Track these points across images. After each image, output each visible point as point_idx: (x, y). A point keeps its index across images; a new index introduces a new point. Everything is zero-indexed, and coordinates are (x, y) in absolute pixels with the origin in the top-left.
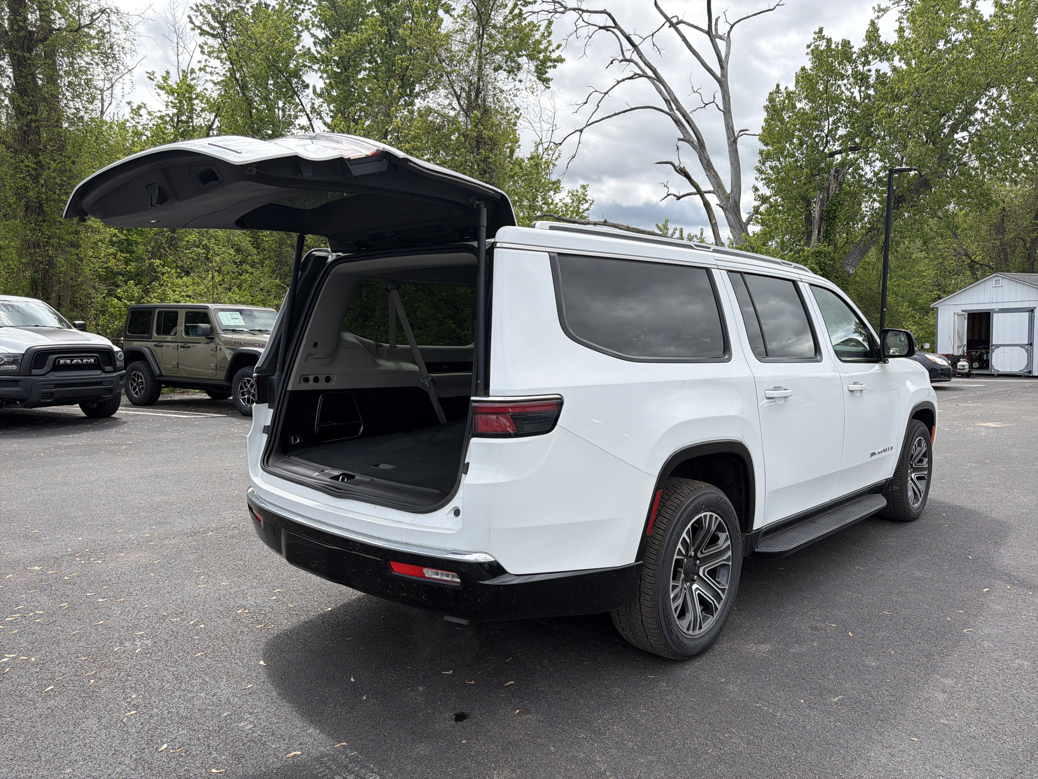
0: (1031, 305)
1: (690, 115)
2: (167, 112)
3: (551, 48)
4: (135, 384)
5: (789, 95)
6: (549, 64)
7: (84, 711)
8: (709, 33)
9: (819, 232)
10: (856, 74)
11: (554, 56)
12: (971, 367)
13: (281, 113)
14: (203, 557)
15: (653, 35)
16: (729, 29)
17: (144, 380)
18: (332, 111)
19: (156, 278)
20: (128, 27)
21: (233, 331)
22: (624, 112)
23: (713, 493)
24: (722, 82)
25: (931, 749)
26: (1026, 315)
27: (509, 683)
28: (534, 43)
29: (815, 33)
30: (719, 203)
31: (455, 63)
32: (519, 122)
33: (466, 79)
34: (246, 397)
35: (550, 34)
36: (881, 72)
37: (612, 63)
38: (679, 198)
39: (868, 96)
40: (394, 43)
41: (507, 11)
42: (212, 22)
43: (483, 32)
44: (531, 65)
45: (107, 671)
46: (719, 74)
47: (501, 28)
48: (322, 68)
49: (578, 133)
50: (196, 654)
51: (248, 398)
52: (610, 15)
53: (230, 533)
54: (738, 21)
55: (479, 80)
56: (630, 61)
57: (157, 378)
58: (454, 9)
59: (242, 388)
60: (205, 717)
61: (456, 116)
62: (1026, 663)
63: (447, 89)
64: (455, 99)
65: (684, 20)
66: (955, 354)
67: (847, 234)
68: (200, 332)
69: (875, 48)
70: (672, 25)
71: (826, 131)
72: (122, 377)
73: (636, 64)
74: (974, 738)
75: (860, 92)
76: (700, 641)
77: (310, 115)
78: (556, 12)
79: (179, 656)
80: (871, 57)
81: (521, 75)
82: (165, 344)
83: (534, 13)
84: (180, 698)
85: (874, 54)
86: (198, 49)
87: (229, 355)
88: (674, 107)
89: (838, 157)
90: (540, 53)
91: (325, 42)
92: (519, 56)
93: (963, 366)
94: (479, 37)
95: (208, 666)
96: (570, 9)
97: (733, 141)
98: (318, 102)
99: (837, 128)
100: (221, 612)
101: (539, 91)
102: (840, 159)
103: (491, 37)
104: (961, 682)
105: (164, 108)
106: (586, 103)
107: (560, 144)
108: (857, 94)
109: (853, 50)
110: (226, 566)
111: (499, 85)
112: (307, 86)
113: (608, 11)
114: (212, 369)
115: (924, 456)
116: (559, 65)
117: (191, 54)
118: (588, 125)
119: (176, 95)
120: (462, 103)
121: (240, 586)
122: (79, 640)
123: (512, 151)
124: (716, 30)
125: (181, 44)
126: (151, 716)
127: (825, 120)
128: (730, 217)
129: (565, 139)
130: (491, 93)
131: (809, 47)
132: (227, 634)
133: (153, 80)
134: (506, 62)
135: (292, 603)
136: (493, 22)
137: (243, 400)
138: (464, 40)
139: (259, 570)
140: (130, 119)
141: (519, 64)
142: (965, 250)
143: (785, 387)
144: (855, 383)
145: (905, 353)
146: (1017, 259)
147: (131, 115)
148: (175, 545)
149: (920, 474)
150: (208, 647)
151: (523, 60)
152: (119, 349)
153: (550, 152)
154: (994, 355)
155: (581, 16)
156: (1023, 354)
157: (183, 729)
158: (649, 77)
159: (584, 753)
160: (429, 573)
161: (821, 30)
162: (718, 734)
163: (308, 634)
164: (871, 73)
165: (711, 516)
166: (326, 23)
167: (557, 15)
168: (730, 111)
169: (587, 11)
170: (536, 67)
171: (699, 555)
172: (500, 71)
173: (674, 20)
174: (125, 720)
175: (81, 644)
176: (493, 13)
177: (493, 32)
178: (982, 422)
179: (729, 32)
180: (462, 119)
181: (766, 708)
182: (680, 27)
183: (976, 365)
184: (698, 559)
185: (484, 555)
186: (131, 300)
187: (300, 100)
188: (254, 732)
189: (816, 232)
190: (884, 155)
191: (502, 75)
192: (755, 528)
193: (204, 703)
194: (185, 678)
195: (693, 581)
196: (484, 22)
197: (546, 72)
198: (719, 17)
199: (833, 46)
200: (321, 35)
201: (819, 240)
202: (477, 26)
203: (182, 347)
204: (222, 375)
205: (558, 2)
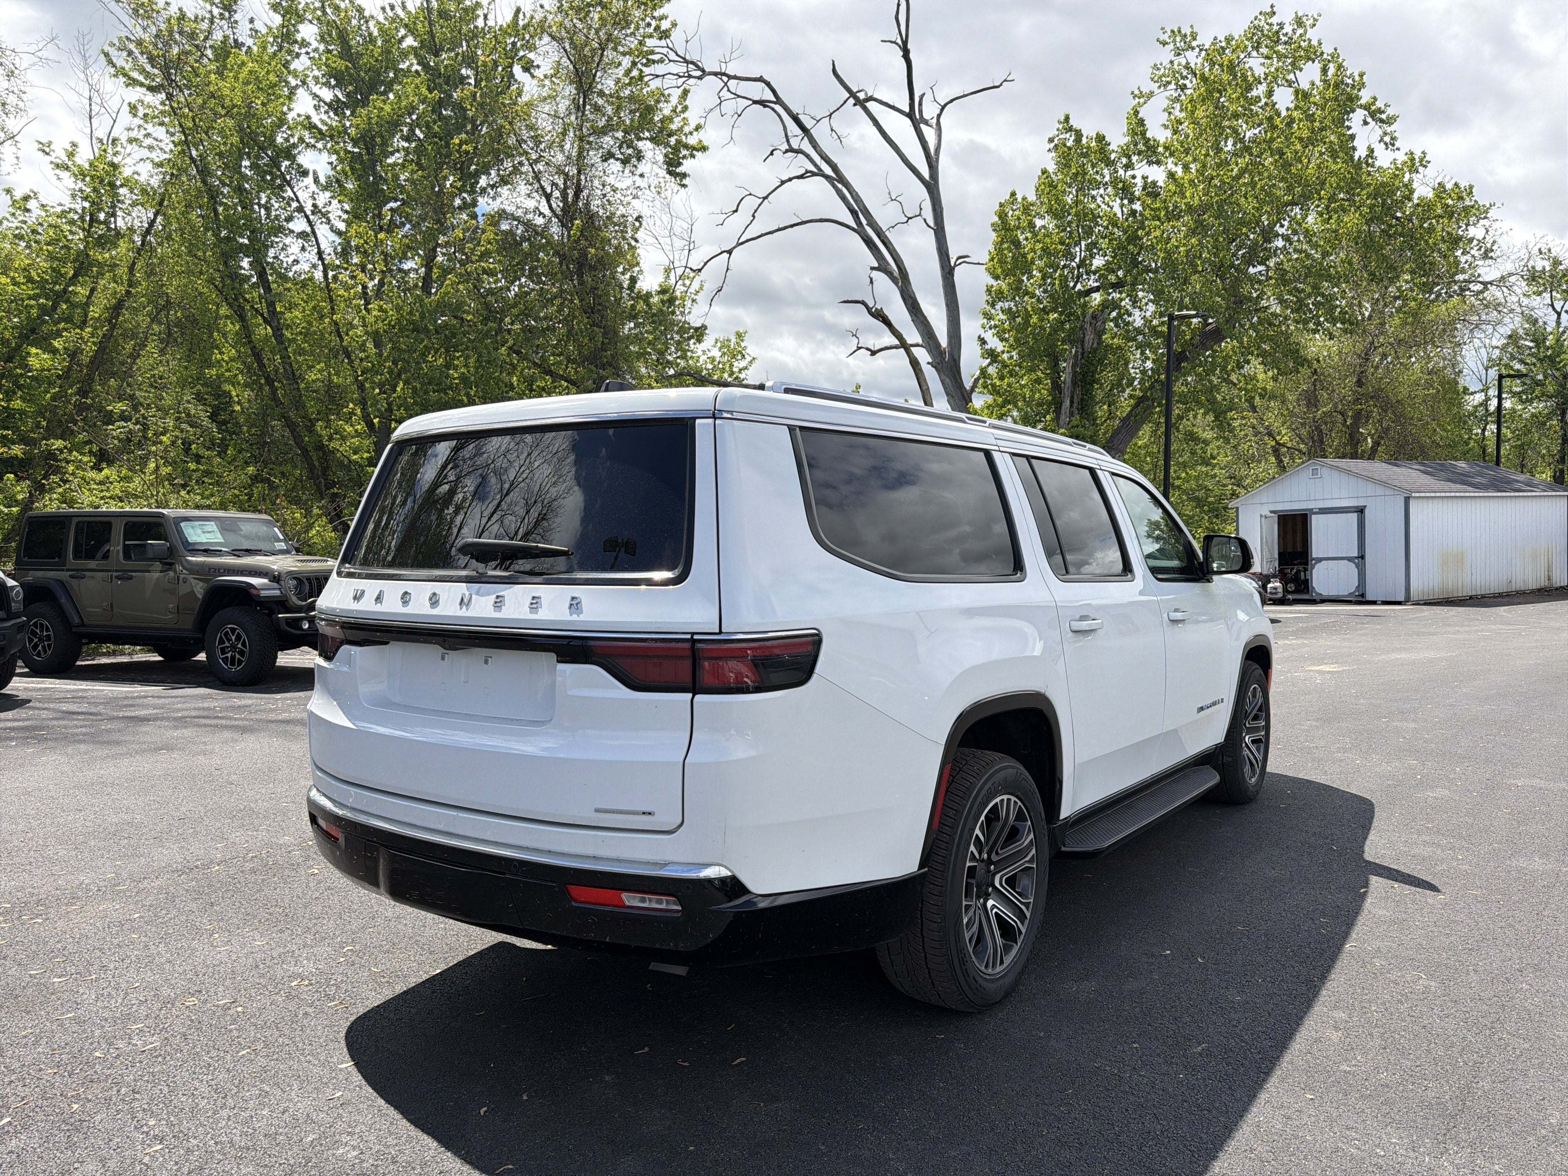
0: (1360, 503)
1: (887, 233)
2: (72, 206)
3: (687, 129)
4: (36, 640)
5: (1027, 208)
6: (684, 152)
7: (74, 1153)
8: (910, 115)
9: (1072, 402)
10: (1115, 181)
11: (692, 141)
12: (1285, 590)
13: (263, 212)
14: (212, 905)
15: (830, 115)
16: (938, 111)
17: (51, 633)
18: (346, 212)
19: (57, 470)
20: (12, 72)
21: (206, 551)
22: (792, 226)
23: (1012, 767)
24: (932, 186)
25: (1335, 1105)
26: (1354, 516)
27: (738, 1061)
28: (662, 121)
29: (1059, 122)
30: (930, 360)
31: (542, 146)
32: (639, 235)
33: (560, 171)
34: (229, 655)
35: (685, 108)
36: (1149, 180)
37: (772, 154)
38: (873, 353)
39: (1133, 213)
40: (444, 112)
41: (620, 72)
42: (148, 68)
43: (584, 102)
44: (658, 152)
45: (96, 1088)
46: (926, 174)
47: (611, 96)
48: (329, 145)
49: (726, 255)
50: (238, 1052)
51: (233, 658)
52: (768, 84)
53: (249, 865)
54: (952, 101)
55: (579, 172)
56: (799, 151)
57: (74, 630)
58: (538, 67)
59: (221, 642)
60: (277, 1145)
61: (546, 226)
62: (1433, 984)
63: (531, 184)
64: (544, 200)
65: (875, 96)
66: (1265, 573)
67: (1109, 406)
68: (150, 555)
69: (1141, 147)
70: (860, 103)
71: (1077, 260)
72: (20, 627)
73: (808, 156)
74: (1387, 1086)
75: (1122, 206)
76: (1002, 982)
77: (311, 217)
78: (690, 76)
79: (211, 1058)
80: (1135, 158)
81: (643, 167)
82: (87, 574)
83: (657, 76)
84: (229, 1119)
85: (1139, 154)
86: (126, 108)
87: (199, 589)
88: (864, 222)
89: (1097, 298)
90: (670, 135)
91: (335, 107)
92: (640, 139)
93: (1275, 588)
94: (578, 108)
95: (264, 1069)
96: (710, 74)
97: (948, 272)
98: (323, 198)
99: (1092, 257)
100: (265, 986)
101: (670, 191)
102: (1098, 300)
103: (597, 108)
104: (1356, 1014)
105: (69, 199)
106: (736, 211)
107: (700, 270)
108: (1117, 210)
109: (1111, 147)
110: (255, 917)
111: (610, 180)
112: (305, 173)
113: (766, 78)
114: (171, 613)
115: (1260, 710)
116: (698, 154)
117: (114, 116)
118: (739, 244)
119: (88, 179)
120: (554, 205)
121: (285, 946)
122: (36, 1043)
123: (633, 280)
124: (921, 112)
125: (96, 99)
126: (189, 1151)
127: (1076, 245)
128: (947, 380)
129: (706, 264)
130: (599, 192)
131: (1051, 140)
132: (283, 1018)
133: (47, 154)
134: (620, 147)
135: (376, 965)
136: (599, 87)
137: (225, 660)
138: (556, 111)
139: (310, 919)
140: (8, 216)
141: (640, 151)
142: (1267, 428)
143: (1093, 616)
144: (1176, 610)
145: (1237, 568)
146: (1335, 441)
147: (11, 210)
148: (161, 888)
149: (1256, 736)
150: (257, 1040)
151: (645, 146)
152: (15, 583)
153: (687, 282)
154: (1315, 572)
155: (726, 84)
156: (1352, 570)
157: (246, 1166)
158: (827, 177)
159: (869, 1149)
160: (631, 900)
161: (1067, 119)
162: (1051, 1109)
163: (413, 1011)
164: (1136, 181)
165: (1009, 800)
166: (337, 77)
167: (692, 81)
168: (943, 228)
169: (735, 77)
170: (666, 156)
171: (994, 858)
172: (612, 160)
173: (862, 96)
174: (146, 1160)
175: (40, 1050)
176: (599, 74)
177: (600, 102)
178: (1314, 665)
179: (939, 116)
180: (555, 229)
181: (1108, 1068)
182: (871, 105)
183: (1291, 587)
184: (992, 863)
185: (717, 868)
186: (10, 506)
187: (294, 193)
188: (363, 1161)
189: (1068, 403)
190: (1159, 295)
191: (615, 166)
192: (1062, 817)
193: (272, 1125)
194: (230, 1090)
195: (987, 896)
196: (586, 87)
197: (680, 164)
198: (923, 95)
199: (1084, 141)
200: (327, 95)
201: (1072, 414)
202: (574, 92)
203: (118, 578)
204: (188, 623)
205: (693, 63)
